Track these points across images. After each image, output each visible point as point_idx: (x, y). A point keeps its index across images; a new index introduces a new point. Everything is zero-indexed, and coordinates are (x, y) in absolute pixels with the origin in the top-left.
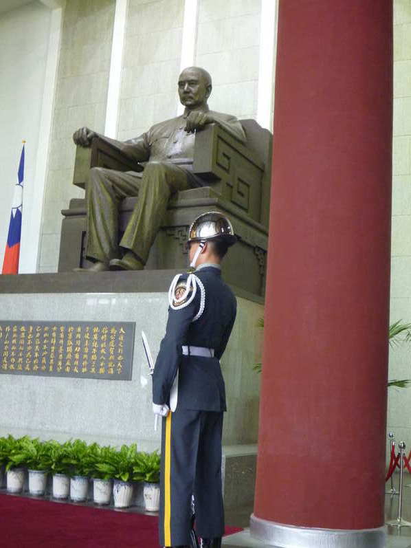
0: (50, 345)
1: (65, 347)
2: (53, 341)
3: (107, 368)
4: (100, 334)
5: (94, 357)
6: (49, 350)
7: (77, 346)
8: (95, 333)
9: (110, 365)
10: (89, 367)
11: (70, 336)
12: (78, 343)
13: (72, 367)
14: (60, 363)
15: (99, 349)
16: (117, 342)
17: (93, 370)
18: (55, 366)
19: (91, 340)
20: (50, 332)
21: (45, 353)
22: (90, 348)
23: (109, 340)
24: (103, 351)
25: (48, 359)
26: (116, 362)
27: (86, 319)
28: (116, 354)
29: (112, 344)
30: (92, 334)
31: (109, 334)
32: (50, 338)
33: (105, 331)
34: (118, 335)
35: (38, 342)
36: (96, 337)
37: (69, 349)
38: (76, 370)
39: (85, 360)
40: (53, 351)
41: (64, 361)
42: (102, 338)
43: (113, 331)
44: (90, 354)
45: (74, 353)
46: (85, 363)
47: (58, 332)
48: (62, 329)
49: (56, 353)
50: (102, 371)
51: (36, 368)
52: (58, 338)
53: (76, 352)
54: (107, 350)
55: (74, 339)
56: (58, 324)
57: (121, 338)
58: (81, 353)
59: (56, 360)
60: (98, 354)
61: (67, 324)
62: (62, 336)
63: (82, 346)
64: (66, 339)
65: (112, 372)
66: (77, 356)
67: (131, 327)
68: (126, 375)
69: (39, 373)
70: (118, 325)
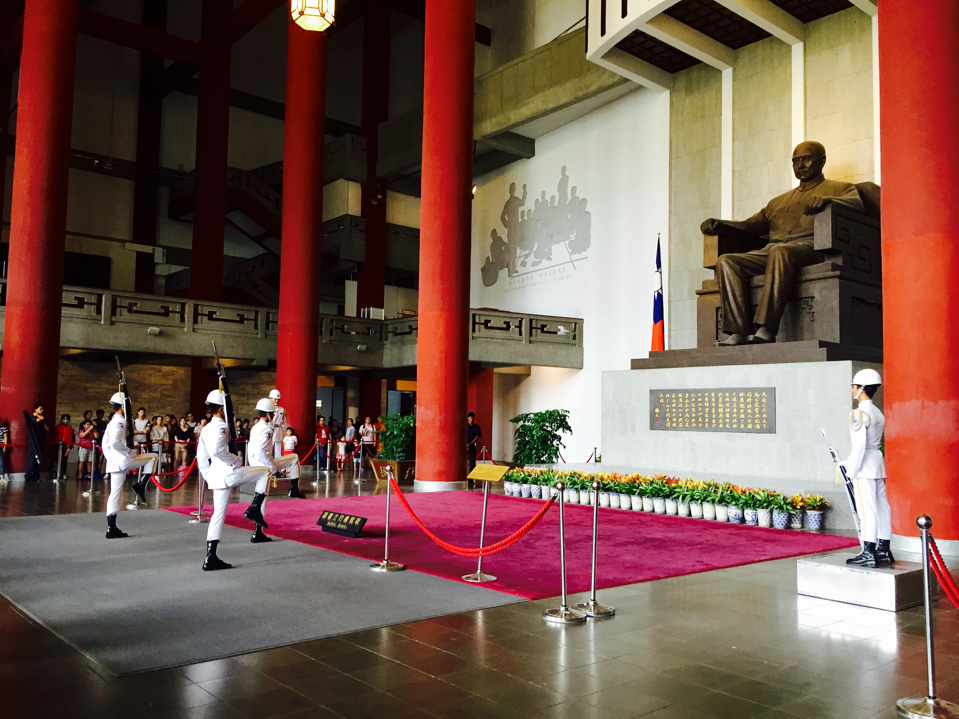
0: (704, 407)
1: (717, 408)
2: (707, 404)
3: (754, 424)
4: (745, 398)
5: (742, 416)
6: (703, 411)
7: (727, 407)
8: (742, 397)
9: (757, 421)
10: (739, 423)
11: (720, 400)
12: (728, 405)
13: (724, 424)
14: (714, 421)
15: (746, 409)
16: (760, 403)
17: (742, 426)
18: (710, 423)
19: (738, 403)
20: (703, 397)
21: (701, 413)
22: (739, 409)
23: (753, 402)
24: (749, 411)
25: (704, 418)
26: (761, 419)
27: (732, 386)
28: (761, 413)
29: (756, 405)
30: (738, 398)
31: (753, 398)
32: (703, 402)
33: (750, 394)
34: (761, 398)
35: (693, 405)
36: (742, 400)
37: (721, 410)
38: (727, 426)
39: (734, 418)
40: (707, 412)
41: (717, 419)
42: (748, 400)
43: (757, 395)
44: (738, 413)
45: (724, 413)
46: (735, 421)
47: (710, 397)
48: (713, 394)
49: (710, 413)
50: (750, 426)
51: (694, 425)
52: (710, 402)
53: (727, 412)
54: (753, 409)
55: (724, 403)
56: (709, 391)
57: (764, 400)
58: (731, 413)
59: (711, 419)
60: (745, 413)
61: (717, 391)
62: (713, 400)
63: (731, 407)
64: (717, 402)
65: (758, 427)
66: (728, 415)
67: (772, 391)
68: (771, 429)
69: (697, 429)
70: (760, 390)
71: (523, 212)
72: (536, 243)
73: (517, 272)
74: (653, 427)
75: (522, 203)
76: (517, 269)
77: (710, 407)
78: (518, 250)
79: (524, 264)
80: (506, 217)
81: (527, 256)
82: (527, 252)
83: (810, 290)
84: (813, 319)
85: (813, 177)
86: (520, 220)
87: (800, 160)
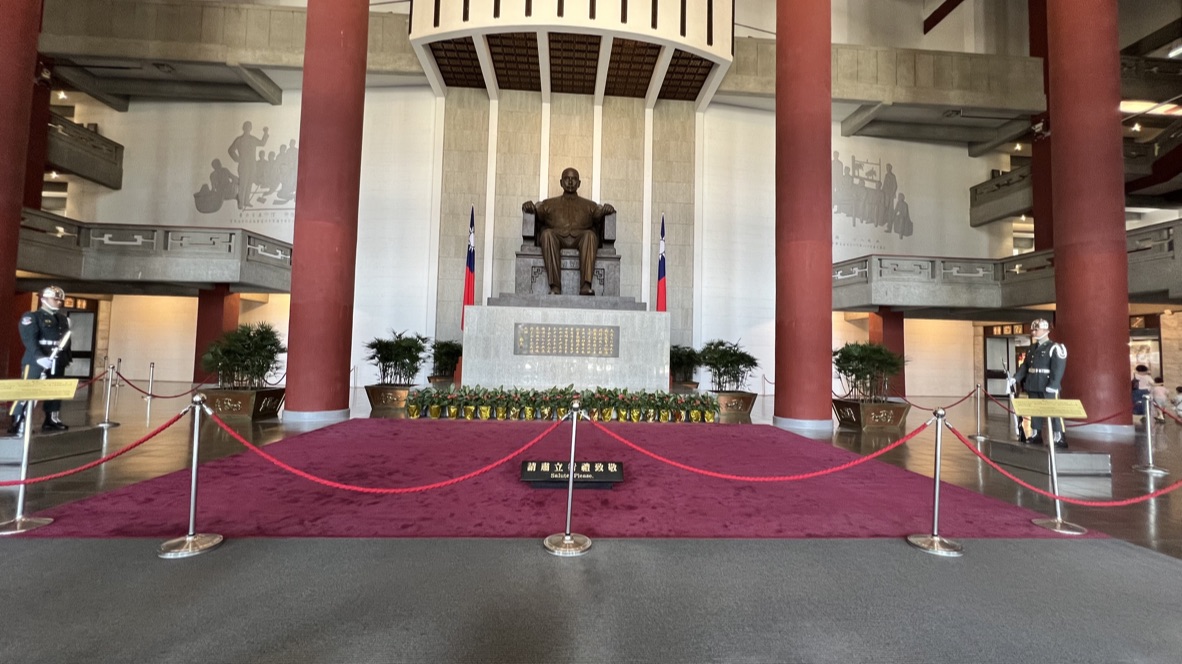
0: (564, 338)
1: (575, 339)
2: (566, 336)
3: (604, 351)
4: (598, 332)
5: (595, 345)
6: (563, 341)
7: (583, 339)
8: (595, 332)
9: (606, 349)
10: (592, 350)
11: (578, 333)
12: (584, 337)
13: (580, 350)
14: (572, 349)
15: (598, 341)
16: (609, 336)
17: (595, 352)
18: (569, 350)
19: (592, 336)
20: (564, 331)
21: (561, 343)
22: (592, 340)
23: (603, 336)
24: (600, 342)
25: (563, 346)
26: (609, 347)
27: (587, 323)
28: (609, 343)
29: (606, 337)
30: (592, 332)
31: (603, 332)
32: (563, 334)
33: (601, 330)
34: (610, 333)
35: (555, 336)
36: (595, 334)
37: (578, 341)
38: (583, 352)
39: (589, 346)
40: (566, 342)
41: (574, 348)
42: (599, 334)
43: (606, 331)
44: (592, 343)
45: (581, 343)
46: (589, 348)
47: (569, 331)
48: (578, 329)
49: (569, 343)
50: (600, 352)
51: (555, 351)
52: (569, 334)
53: (583, 342)
54: (603, 340)
55: (580, 335)
56: (569, 326)
57: (611, 335)
58: (586, 343)
59: (569, 347)
60: (597, 343)
61: (575, 326)
62: (572, 333)
63: (586, 339)
64: (575, 334)
65: (606, 353)
66: (583, 344)
67: (617, 329)
68: (616, 355)
69: (557, 354)
70: (610, 328)
71: (262, 154)
72: (281, 185)
73: (251, 206)
74: (515, 353)
75: (262, 143)
76: (251, 202)
77: (569, 339)
78: (254, 187)
79: (261, 200)
80: (237, 152)
81: (266, 194)
82: (268, 190)
83: (601, 264)
84: (602, 283)
85: (574, 192)
86: (258, 158)
87: (570, 179)
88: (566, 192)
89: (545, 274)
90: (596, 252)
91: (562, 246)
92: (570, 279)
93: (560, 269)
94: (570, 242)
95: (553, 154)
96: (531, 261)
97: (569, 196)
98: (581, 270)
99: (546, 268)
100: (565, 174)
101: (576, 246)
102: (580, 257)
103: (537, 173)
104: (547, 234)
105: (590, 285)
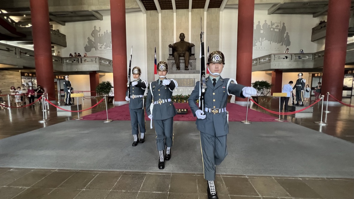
1: (183, 82)
5: (189, 84)
10: (188, 85)
19: (188, 81)
20: (180, 80)
21: (180, 83)
23: (191, 81)
26: (192, 84)
27: (187, 78)
34: (193, 80)
41: (183, 84)
45: (185, 83)
55: (185, 81)
56: (182, 79)
65: (192, 86)
71: (99, 34)
73: (98, 50)
78: (99, 44)
80: (93, 35)
83: (190, 61)
84: (191, 66)
85: (183, 40)
86: (99, 36)
87: (182, 36)
88: (181, 40)
89: (175, 64)
90: (189, 58)
91: (180, 56)
92: (182, 65)
93: (179, 63)
94: (182, 55)
95: (177, 29)
96: (172, 61)
97: (182, 41)
98: (185, 63)
99: (175, 63)
100: (181, 34)
101: (184, 56)
102: (185, 59)
103: (173, 35)
104: (176, 53)
105: (187, 67)
